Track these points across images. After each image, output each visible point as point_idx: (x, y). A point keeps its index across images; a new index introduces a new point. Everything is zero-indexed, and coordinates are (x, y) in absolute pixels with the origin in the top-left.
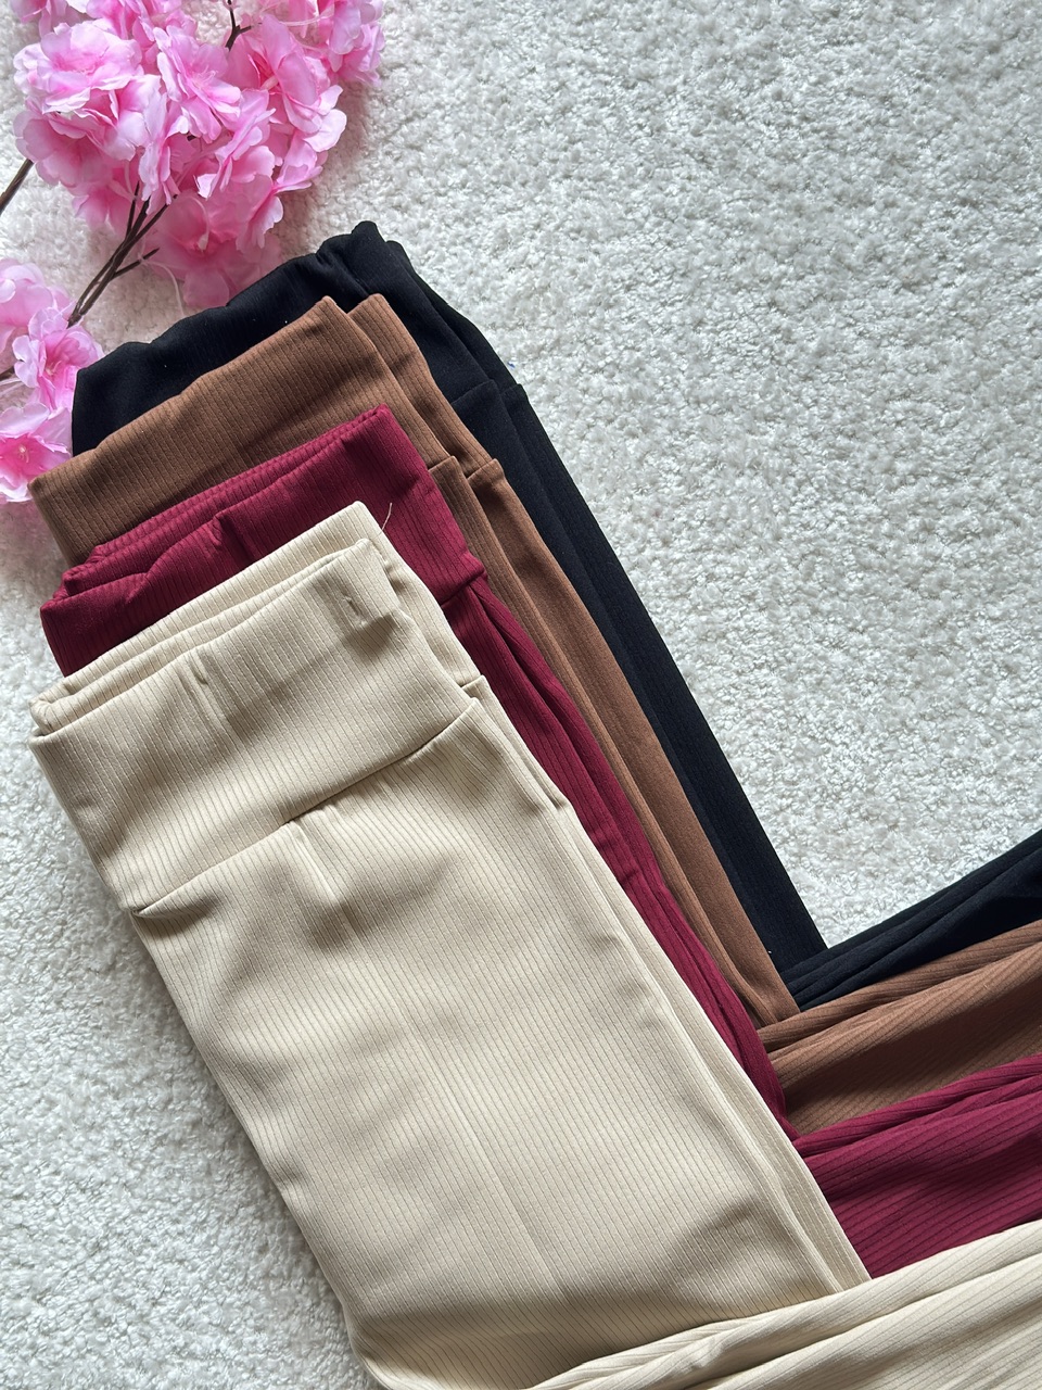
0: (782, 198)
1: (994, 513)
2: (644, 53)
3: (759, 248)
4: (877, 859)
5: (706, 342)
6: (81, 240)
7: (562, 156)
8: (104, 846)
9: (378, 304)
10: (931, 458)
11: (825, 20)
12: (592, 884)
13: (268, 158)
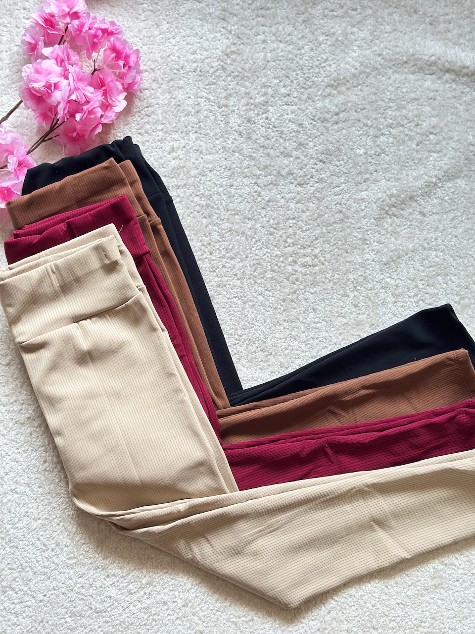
0: (264, 150)
1: (317, 260)
2: (226, 98)
3: (254, 165)
4: (264, 364)
5: (233, 192)
6: (34, 128)
7: (195, 126)
8: (14, 321)
9: (128, 163)
10: (299, 239)
11: (285, 97)
12: (170, 356)
13: (100, 113)
